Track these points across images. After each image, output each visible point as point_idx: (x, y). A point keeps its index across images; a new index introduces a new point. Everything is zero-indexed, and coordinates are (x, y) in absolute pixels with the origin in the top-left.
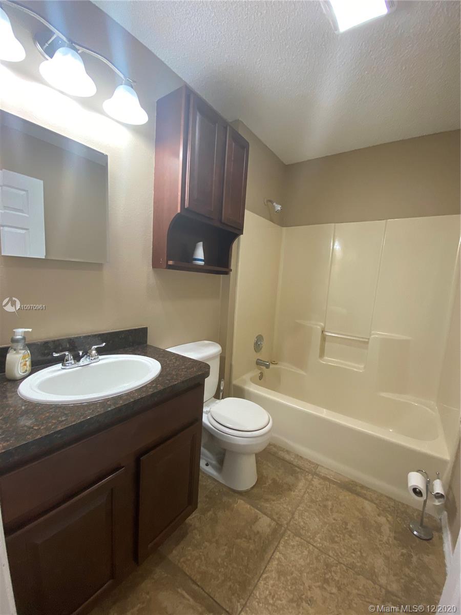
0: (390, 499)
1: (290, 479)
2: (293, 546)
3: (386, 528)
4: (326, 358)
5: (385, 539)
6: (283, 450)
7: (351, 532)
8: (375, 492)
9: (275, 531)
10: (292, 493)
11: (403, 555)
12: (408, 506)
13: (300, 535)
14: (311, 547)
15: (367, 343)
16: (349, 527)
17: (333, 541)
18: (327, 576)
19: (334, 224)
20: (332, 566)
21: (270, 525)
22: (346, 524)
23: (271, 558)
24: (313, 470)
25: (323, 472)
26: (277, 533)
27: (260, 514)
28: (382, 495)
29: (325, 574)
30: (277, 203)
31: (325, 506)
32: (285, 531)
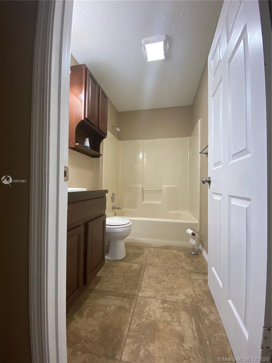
0: (181, 247)
1: (140, 251)
2: (151, 269)
3: (183, 255)
4: (145, 201)
5: (183, 258)
6: (134, 243)
7: (171, 259)
8: (175, 247)
9: (141, 267)
10: (143, 255)
11: (190, 260)
12: (188, 248)
13: (152, 265)
14: (158, 267)
15: (161, 191)
16: (170, 258)
17: (165, 263)
18: (167, 273)
19: (142, 140)
20: (168, 270)
21: (138, 266)
22: (168, 258)
23: (143, 274)
24: (149, 246)
25: (153, 246)
26: (142, 267)
27: (132, 264)
28: (178, 247)
29: (166, 272)
30: (117, 128)
31: (158, 255)
32: (145, 266)
